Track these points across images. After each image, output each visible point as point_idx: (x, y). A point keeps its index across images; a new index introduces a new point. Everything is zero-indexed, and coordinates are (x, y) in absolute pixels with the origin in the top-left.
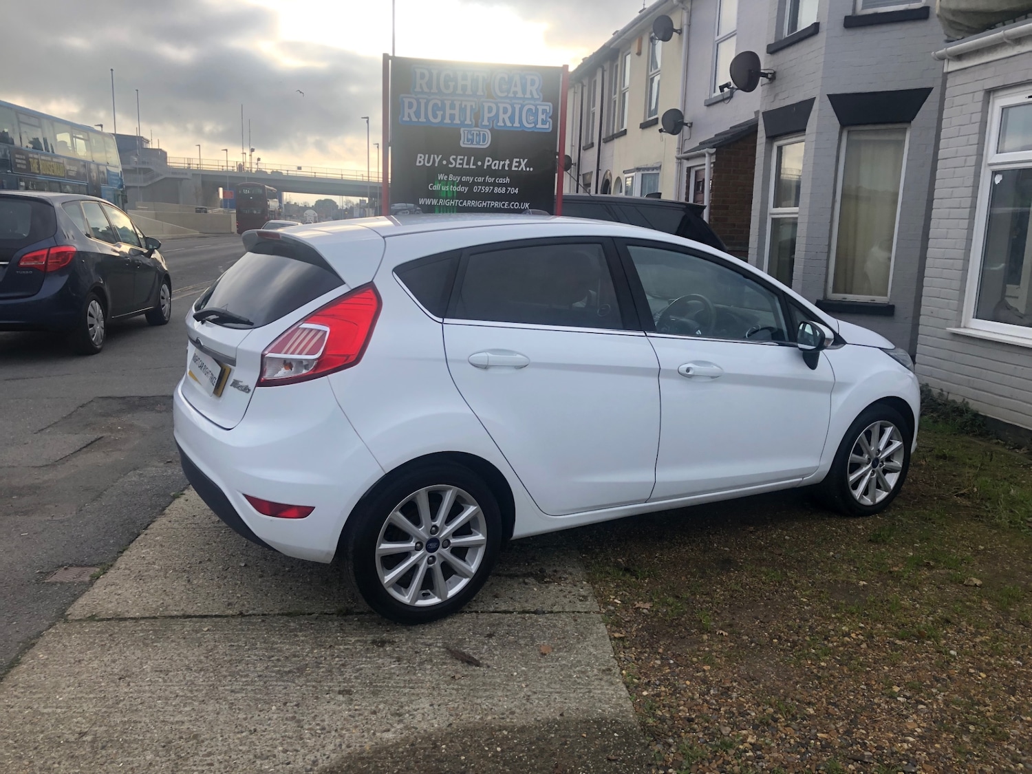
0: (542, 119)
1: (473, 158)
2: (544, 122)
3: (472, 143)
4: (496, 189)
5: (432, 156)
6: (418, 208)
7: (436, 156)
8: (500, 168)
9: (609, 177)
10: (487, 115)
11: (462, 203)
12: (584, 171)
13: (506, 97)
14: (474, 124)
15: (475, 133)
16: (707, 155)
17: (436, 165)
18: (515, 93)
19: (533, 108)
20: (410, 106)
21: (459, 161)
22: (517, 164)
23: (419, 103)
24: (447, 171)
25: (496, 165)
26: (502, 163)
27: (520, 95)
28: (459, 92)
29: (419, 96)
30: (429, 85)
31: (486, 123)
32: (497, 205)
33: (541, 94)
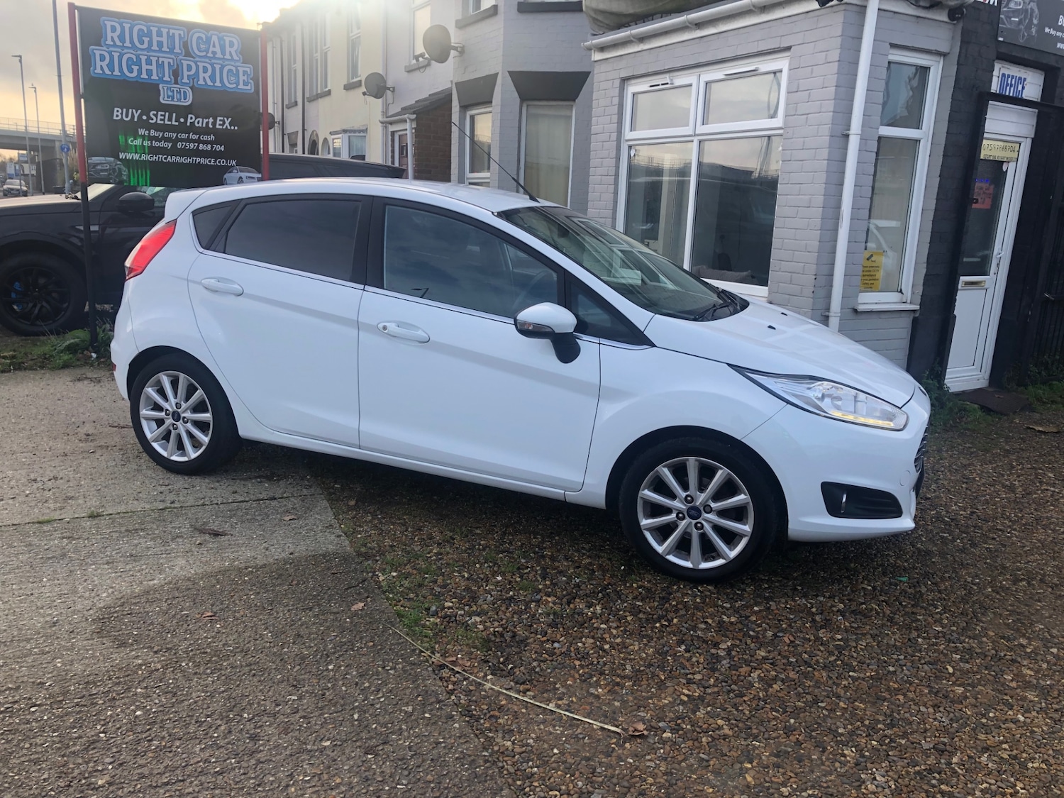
0: (244, 80)
1: (174, 115)
2: (245, 83)
3: (173, 100)
4: (201, 145)
5: (130, 110)
6: (119, 163)
7: (134, 110)
8: (204, 125)
9: (315, 138)
10: (186, 73)
11: (166, 159)
12: (289, 130)
13: (205, 57)
14: (173, 82)
15: (175, 89)
16: (408, 121)
17: (136, 120)
18: (214, 53)
19: (234, 69)
20: (102, 58)
21: (159, 117)
22: (221, 123)
23: (112, 57)
24: (148, 126)
25: (200, 123)
26: (205, 121)
27: (219, 55)
28: (155, 47)
29: (111, 49)
30: (122, 37)
31: (185, 80)
32: (203, 161)
33: (241, 56)
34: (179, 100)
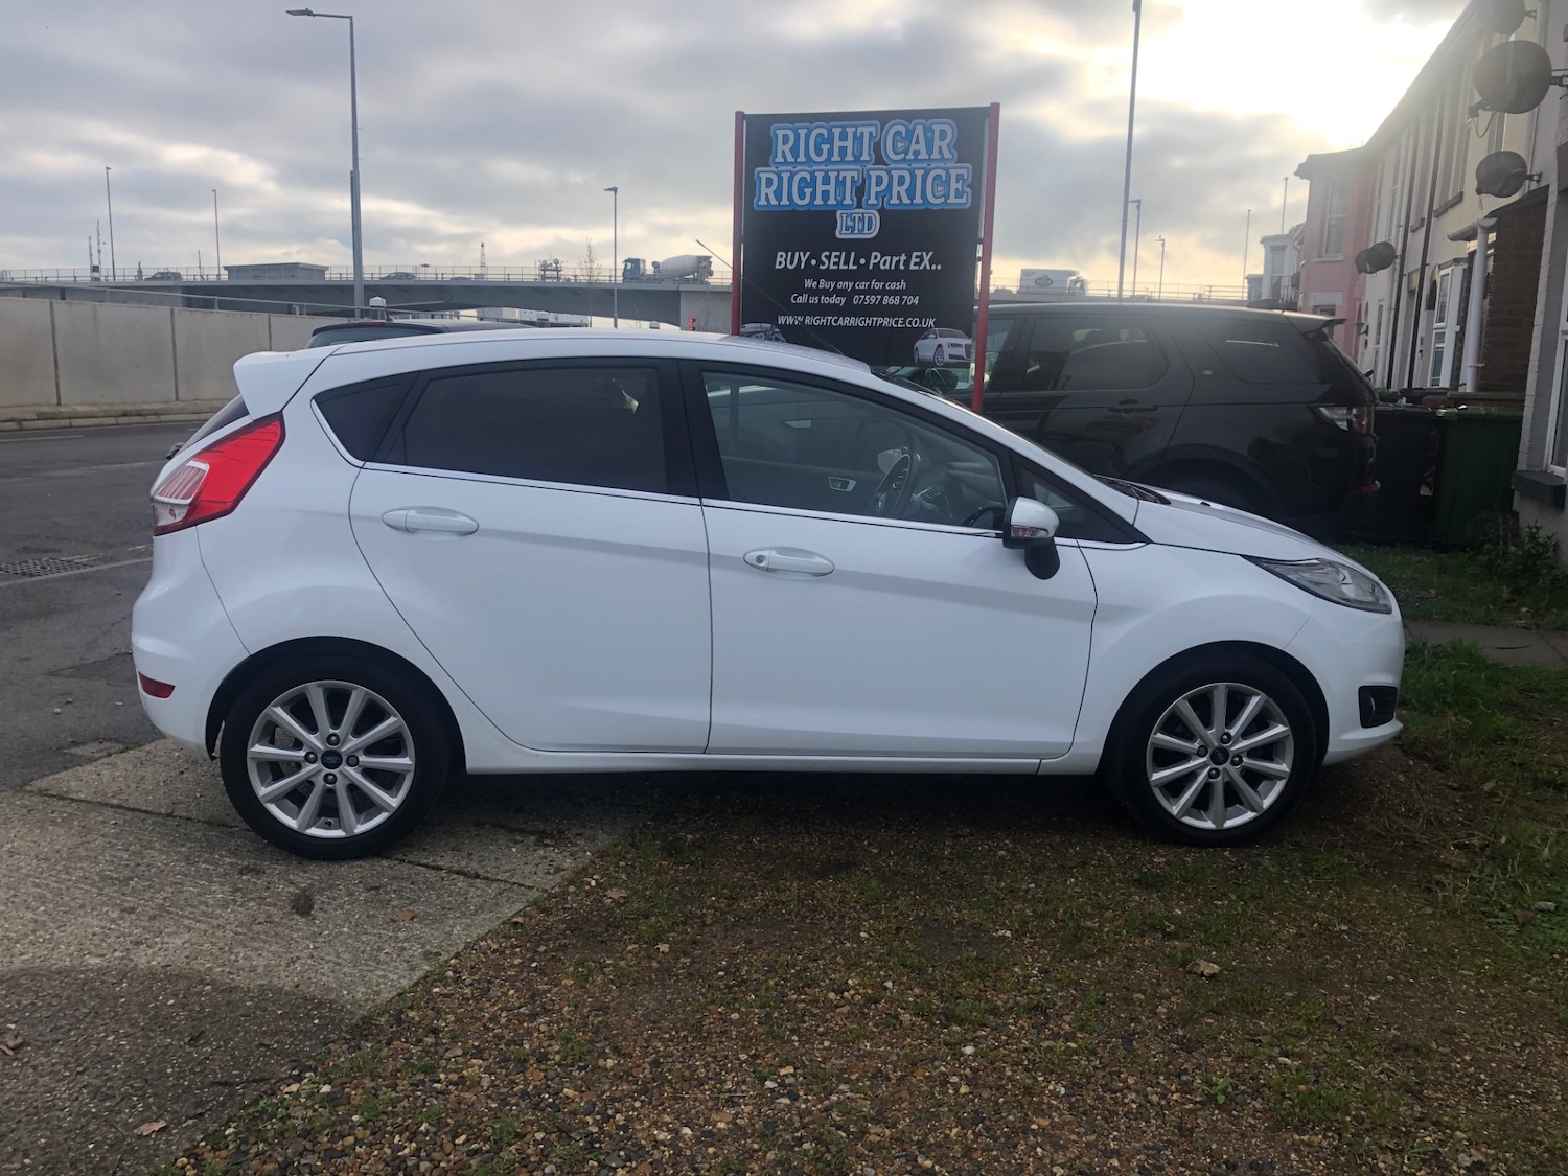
0: (957, 190)
1: (853, 254)
2: (959, 194)
3: (852, 232)
4: (886, 298)
5: (797, 253)
6: (777, 330)
7: (802, 254)
8: (893, 267)
10: (874, 189)
11: (836, 321)
13: (904, 160)
14: (855, 205)
15: (857, 216)
17: (802, 267)
18: (916, 153)
19: (943, 173)
20: (769, 182)
21: (833, 260)
22: (918, 260)
23: (780, 181)
24: (816, 274)
25: (887, 263)
26: (895, 259)
27: (923, 155)
28: (836, 158)
29: (781, 168)
30: (795, 151)
31: (873, 201)
32: (887, 322)
33: (955, 152)
34: (861, 232)
